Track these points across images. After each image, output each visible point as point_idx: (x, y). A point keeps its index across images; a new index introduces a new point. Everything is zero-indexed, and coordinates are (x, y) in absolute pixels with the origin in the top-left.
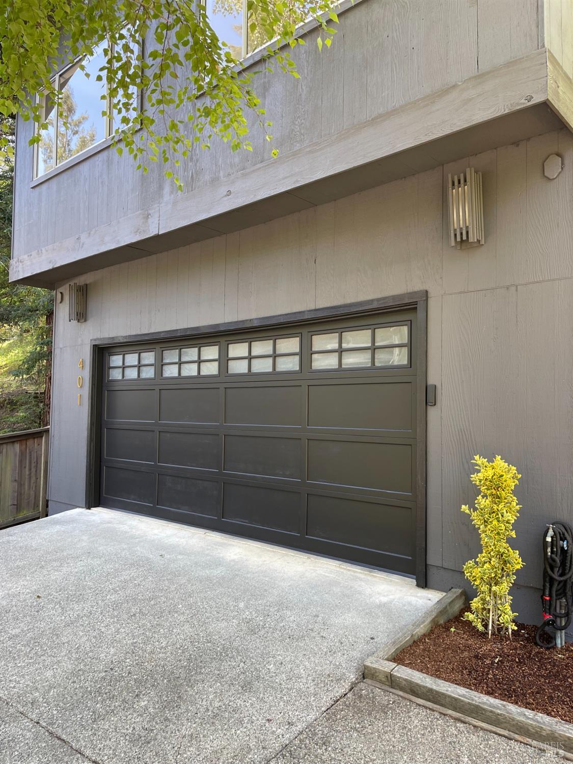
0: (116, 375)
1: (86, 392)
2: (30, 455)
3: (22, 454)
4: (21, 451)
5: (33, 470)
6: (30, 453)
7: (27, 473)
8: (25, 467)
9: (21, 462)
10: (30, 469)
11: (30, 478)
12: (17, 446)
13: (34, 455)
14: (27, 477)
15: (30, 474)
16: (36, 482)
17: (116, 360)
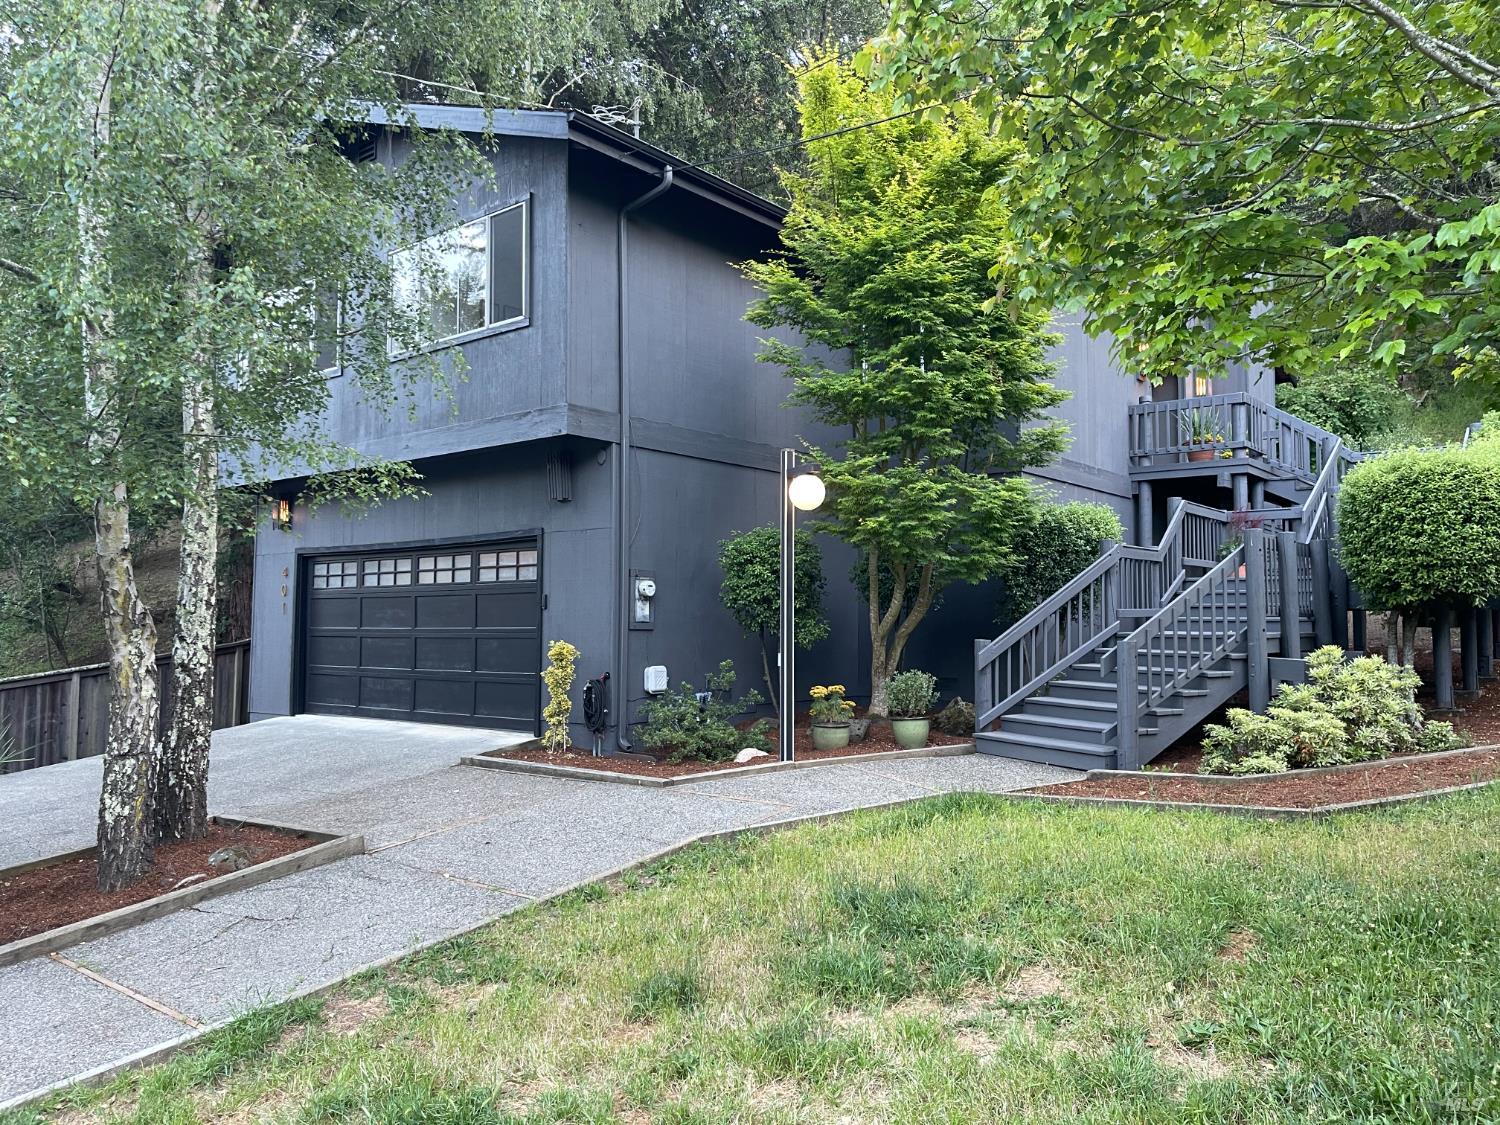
0: (320, 583)
1: (290, 601)
17: (320, 570)
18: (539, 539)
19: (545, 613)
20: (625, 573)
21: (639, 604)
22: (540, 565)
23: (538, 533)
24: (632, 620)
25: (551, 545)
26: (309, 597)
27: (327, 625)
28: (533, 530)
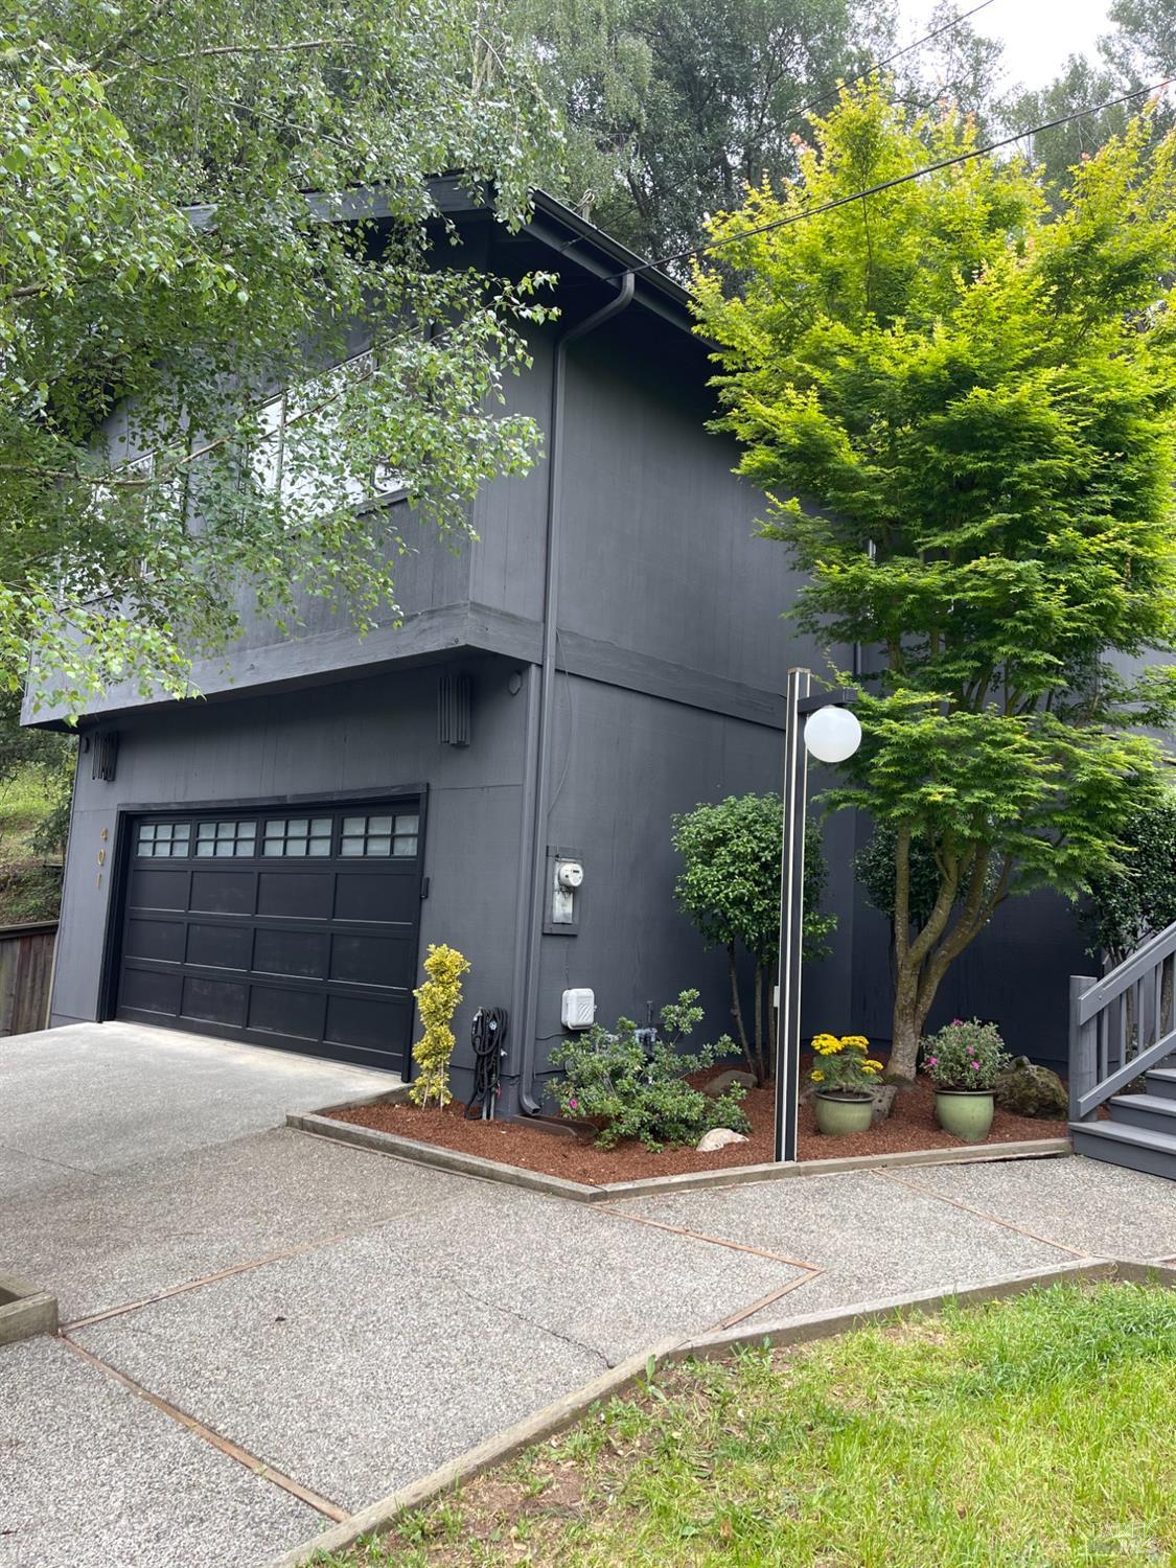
0: (145, 851)
1: (107, 872)
2: (36, 959)
3: (25, 956)
4: (22, 952)
5: (38, 981)
6: (36, 955)
7: (29, 985)
8: (26, 976)
9: (21, 967)
10: (34, 980)
11: (33, 992)
12: (17, 946)
13: (41, 960)
14: (28, 991)
15: (33, 987)
16: (41, 999)
17: (147, 833)
18: (423, 801)
19: (426, 905)
20: (540, 852)
21: (558, 897)
22: (422, 837)
23: (421, 790)
24: (547, 921)
25: (439, 807)
26: (131, 868)
27: (149, 907)
28: (414, 785)
